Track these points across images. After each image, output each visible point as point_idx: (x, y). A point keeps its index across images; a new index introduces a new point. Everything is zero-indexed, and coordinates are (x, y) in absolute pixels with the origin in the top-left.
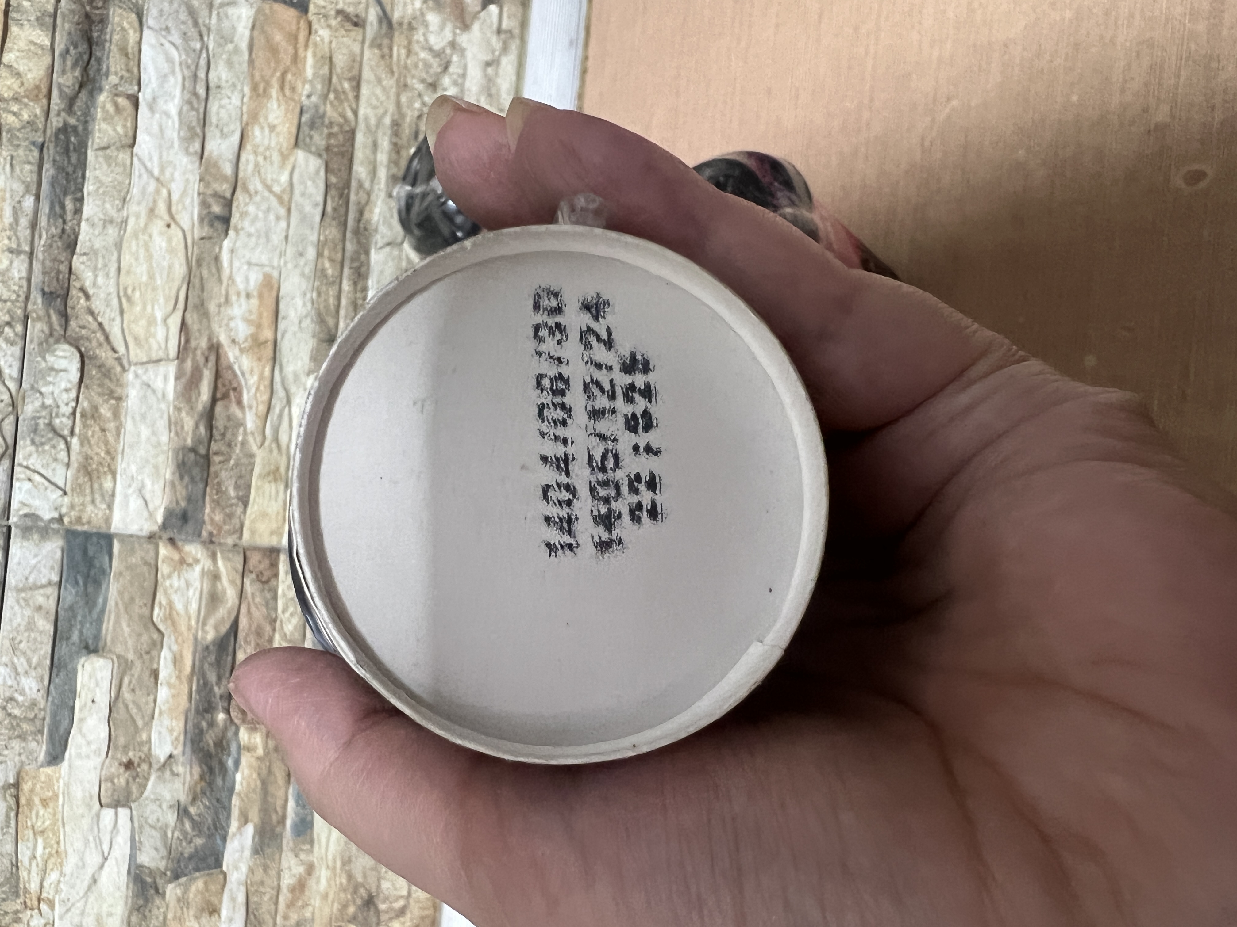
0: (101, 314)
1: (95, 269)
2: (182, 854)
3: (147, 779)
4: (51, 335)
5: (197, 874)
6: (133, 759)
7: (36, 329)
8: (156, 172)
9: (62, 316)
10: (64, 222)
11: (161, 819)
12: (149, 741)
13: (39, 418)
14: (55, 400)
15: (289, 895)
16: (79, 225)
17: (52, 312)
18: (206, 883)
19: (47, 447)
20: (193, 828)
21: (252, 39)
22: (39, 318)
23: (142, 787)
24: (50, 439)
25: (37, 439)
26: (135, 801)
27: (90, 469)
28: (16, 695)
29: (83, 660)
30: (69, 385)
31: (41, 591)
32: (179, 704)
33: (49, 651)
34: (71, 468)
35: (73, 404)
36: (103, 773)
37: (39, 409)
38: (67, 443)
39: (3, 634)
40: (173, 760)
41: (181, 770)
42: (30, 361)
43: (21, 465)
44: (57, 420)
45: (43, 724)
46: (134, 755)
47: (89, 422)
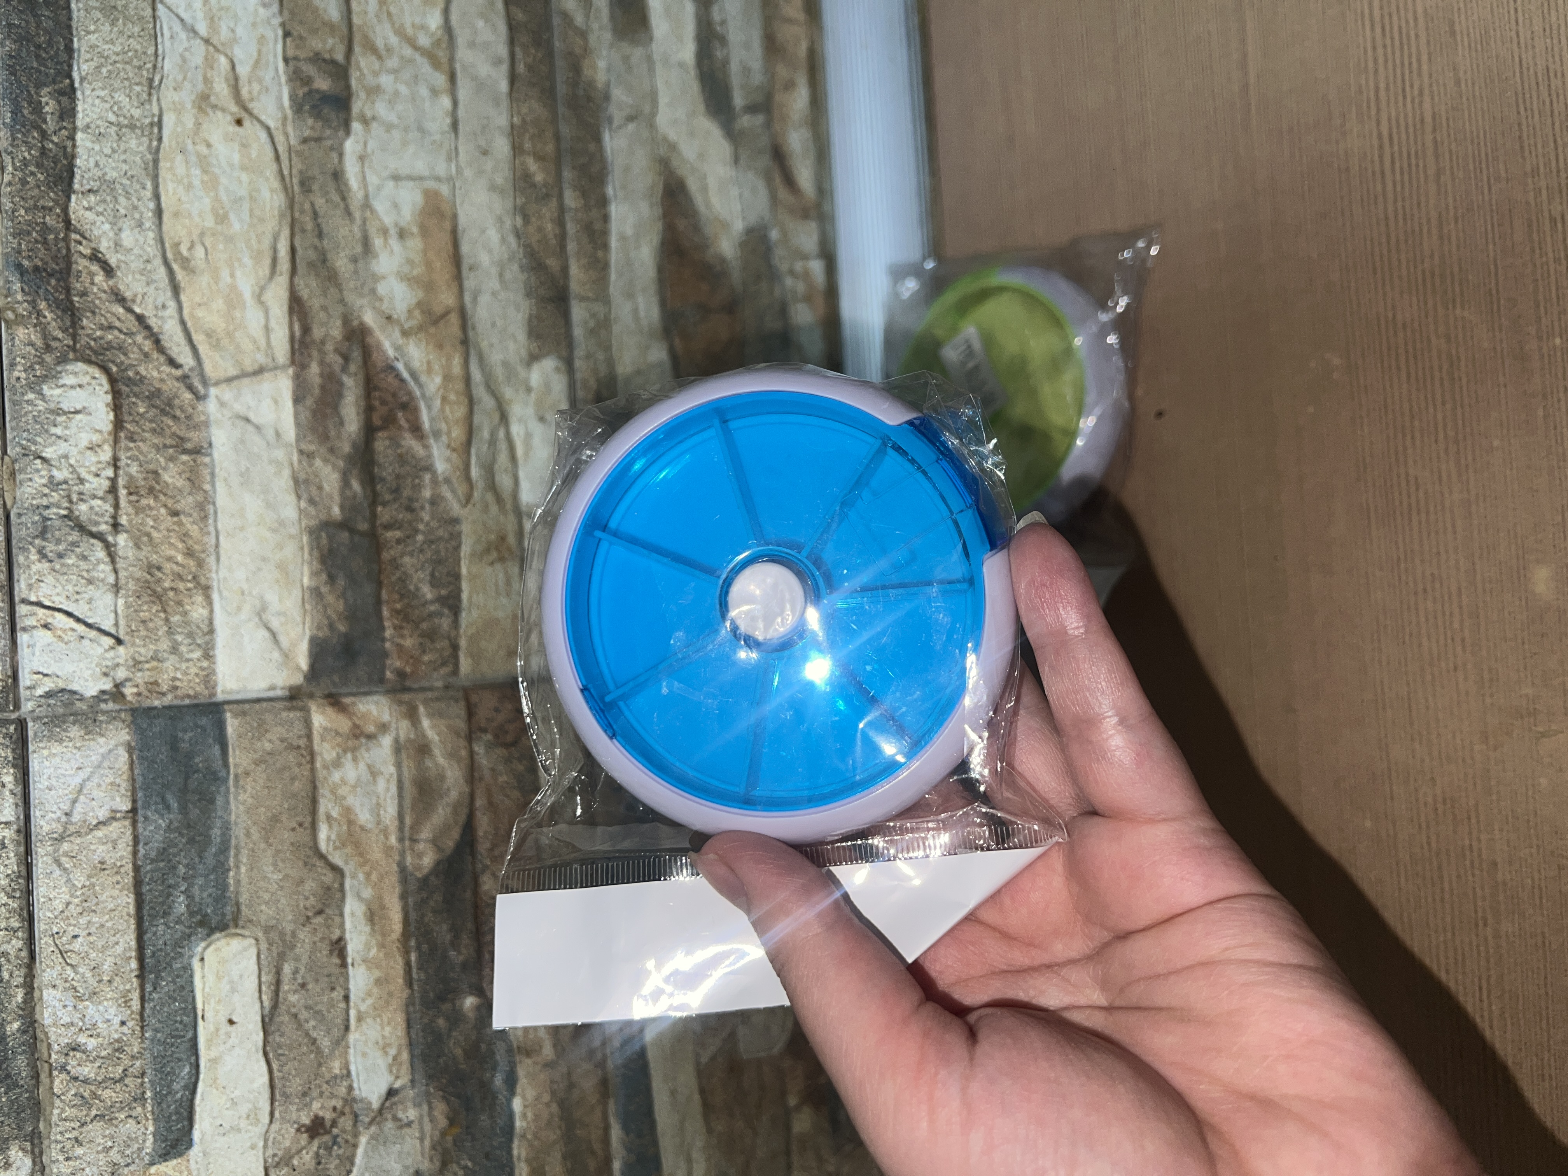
0: (139, 299)
1: (115, 220)
3: (355, 1146)
4: (48, 348)
6: (321, 1113)
7: (19, 340)
8: (202, 29)
9: (64, 311)
10: (44, 134)
12: (347, 1074)
13: (47, 507)
14: (74, 472)
16: (72, 138)
17: (43, 305)
19: (70, 561)
22: (20, 320)
23: (349, 1161)
24: (74, 544)
25: (50, 547)
27: (159, 589)
28: (82, 1039)
29: (199, 949)
30: (96, 438)
31: (99, 834)
32: (390, 994)
33: (133, 944)
34: (122, 592)
35: (110, 473)
36: (270, 1152)
37: (46, 491)
38: (109, 547)
39: (40, 927)
40: (395, 1099)
41: (412, 1114)
42: (15, 403)
43: (24, 601)
44: (83, 507)
45: (142, 1084)
46: (322, 1107)
47: (144, 502)
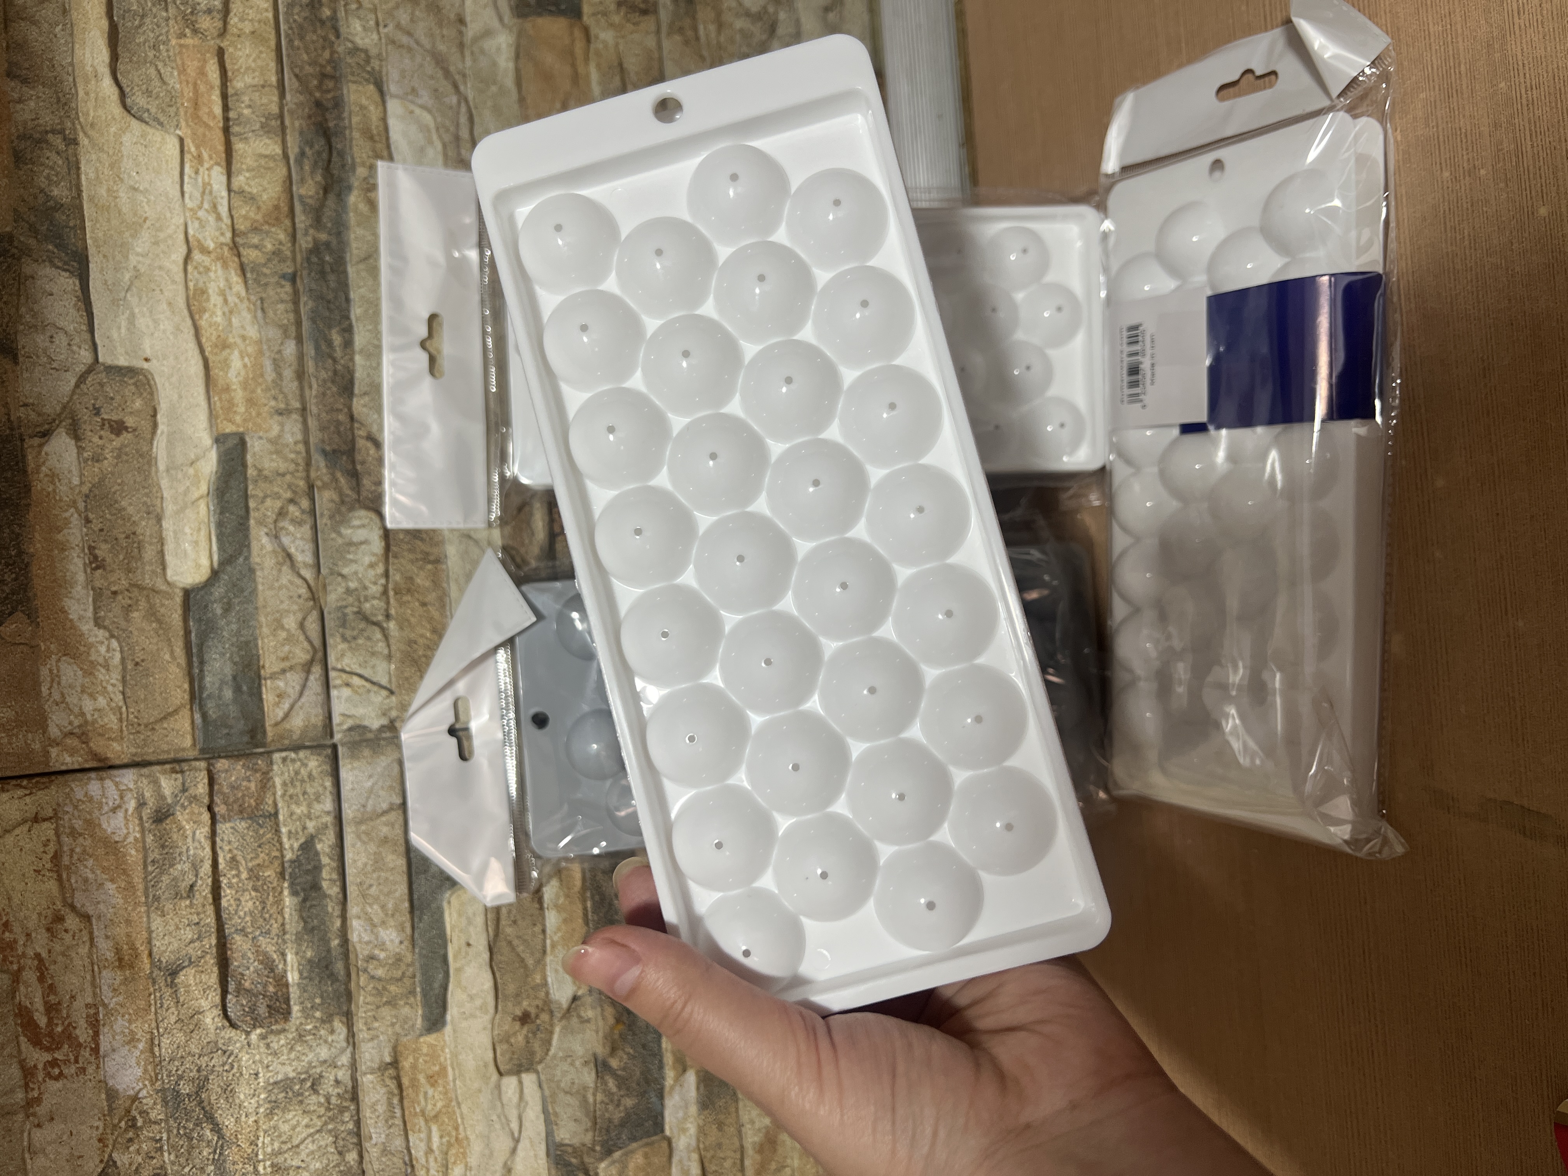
2: (610, 1121)
3: (551, 1033)
4: (343, 502)
5: (634, 1145)
6: (528, 1009)
7: (325, 498)
9: (352, 476)
10: (335, 360)
11: (576, 1081)
12: (545, 984)
13: (346, 607)
14: (361, 582)
15: (758, 1157)
16: (352, 360)
17: (339, 475)
18: (646, 1156)
19: (360, 641)
20: (619, 1087)
21: (518, 71)
22: (325, 486)
23: (548, 1043)
24: (362, 630)
25: (349, 633)
26: (540, 1062)
27: (416, 657)
28: (377, 952)
29: (447, 895)
30: (373, 559)
31: (384, 819)
32: (574, 930)
33: (406, 891)
34: (394, 659)
35: (383, 581)
36: (496, 1032)
37: (345, 596)
38: (383, 630)
39: (349, 879)
40: (578, 1003)
41: (590, 1014)
42: (324, 540)
43: (334, 669)
44: (367, 605)
45: (414, 983)
46: (529, 1005)
47: (405, 598)
